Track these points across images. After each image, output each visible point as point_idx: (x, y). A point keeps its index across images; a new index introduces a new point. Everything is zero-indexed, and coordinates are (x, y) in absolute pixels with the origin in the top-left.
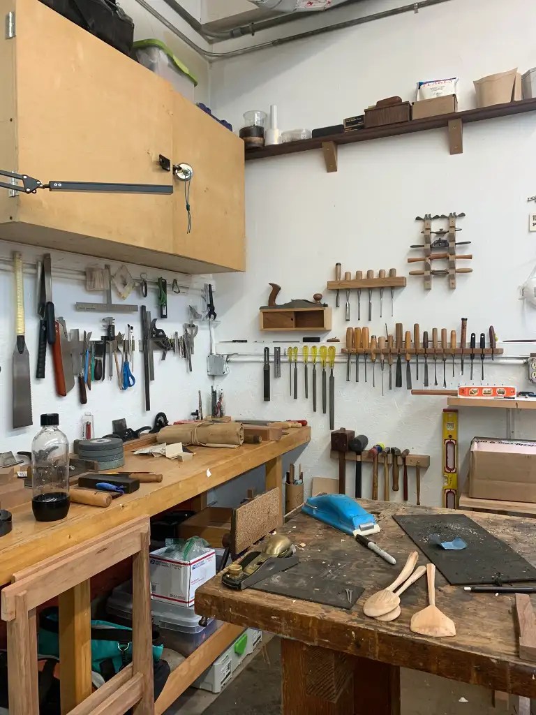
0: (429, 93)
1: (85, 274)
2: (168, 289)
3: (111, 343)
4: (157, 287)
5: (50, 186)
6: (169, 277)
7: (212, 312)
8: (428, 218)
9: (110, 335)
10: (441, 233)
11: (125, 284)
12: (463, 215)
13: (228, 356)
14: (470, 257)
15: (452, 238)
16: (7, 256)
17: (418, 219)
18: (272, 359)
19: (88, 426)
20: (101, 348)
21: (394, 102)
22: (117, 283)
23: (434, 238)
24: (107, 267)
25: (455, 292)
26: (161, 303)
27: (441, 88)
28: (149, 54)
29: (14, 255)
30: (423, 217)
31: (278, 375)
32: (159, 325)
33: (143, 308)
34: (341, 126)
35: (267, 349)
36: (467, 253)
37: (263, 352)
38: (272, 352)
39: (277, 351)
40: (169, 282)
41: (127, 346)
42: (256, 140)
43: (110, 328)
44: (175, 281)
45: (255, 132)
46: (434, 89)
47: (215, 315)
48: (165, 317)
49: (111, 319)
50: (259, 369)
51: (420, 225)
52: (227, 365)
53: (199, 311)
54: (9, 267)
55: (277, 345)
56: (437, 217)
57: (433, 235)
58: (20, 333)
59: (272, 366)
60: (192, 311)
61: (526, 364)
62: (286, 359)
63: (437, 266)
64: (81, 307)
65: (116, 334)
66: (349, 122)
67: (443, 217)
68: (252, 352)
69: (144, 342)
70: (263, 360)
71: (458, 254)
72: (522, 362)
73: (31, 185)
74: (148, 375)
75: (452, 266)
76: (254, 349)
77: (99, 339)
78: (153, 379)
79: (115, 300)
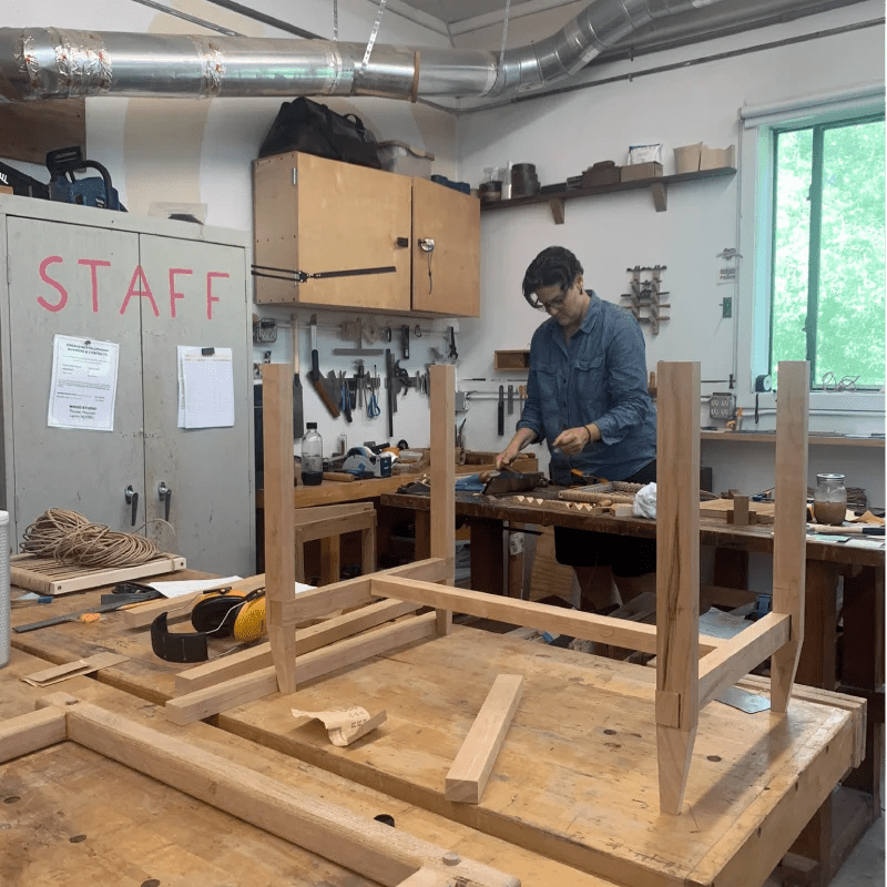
0: (638, 158)
1: (341, 326)
2: (410, 334)
3: (361, 380)
4: (400, 333)
5: (315, 276)
6: (411, 324)
7: (453, 352)
8: (638, 270)
9: (360, 375)
10: (647, 283)
11: (372, 332)
12: (664, 268)
13: (469, 393)
14: (668, 306)
15: (655, 289)
16: (288, 319)
17: (629, 270)
18: (506, 397)
19: (343, 443)
20: (353, 384)
21: (609, 165)
22: (367, 332)
23: (641, 288)
24: (358, 320)
25: (658, 336)
26: (404, 346)
27: (645, 154)
28: (391, 152)
29: (292, 318)
30: (633, 268)
31: (511, 411)
32: (402, 365)
33: (388, 351)
34: (565, 184)
35: (501, 387)
36: (666, 303)
37: (498, 390)
38: (506, 390)
39: (510, 388)
40: (412, 327)
41: (375, 383)
42: (493, 195)
43: (360, 368)
44: (418, 327)
45: (493, 186)
46: (640, 155)
47: (457, 355)
48: (408, 358)
49: (361, 361)
50: (494, 406)
51: (630, 276)
52: (467, 402)
53: (441, 352)
54: (289, 326)
55: (511, 383)
56: (644, 269)
57: (641, 286)
58: (297, 371)
59: (506, 403)
60: (434, 352)
61: (709, 402)
62: (518, 397)
63: (643, 314)
64: (337, 352)
65: (365, 373)
66: (571, 181)
67: (649, 269)
68: (487, 390)
69: (388, 380)
70: (498, 396)
71: (661, 303)
72: (707, 400)
73: (304, 277)
74: (392, 407)
75: (654, 314)
76: (491, 387)
77: (352, 377)
78: (396, 410)
79: (365, 346)
